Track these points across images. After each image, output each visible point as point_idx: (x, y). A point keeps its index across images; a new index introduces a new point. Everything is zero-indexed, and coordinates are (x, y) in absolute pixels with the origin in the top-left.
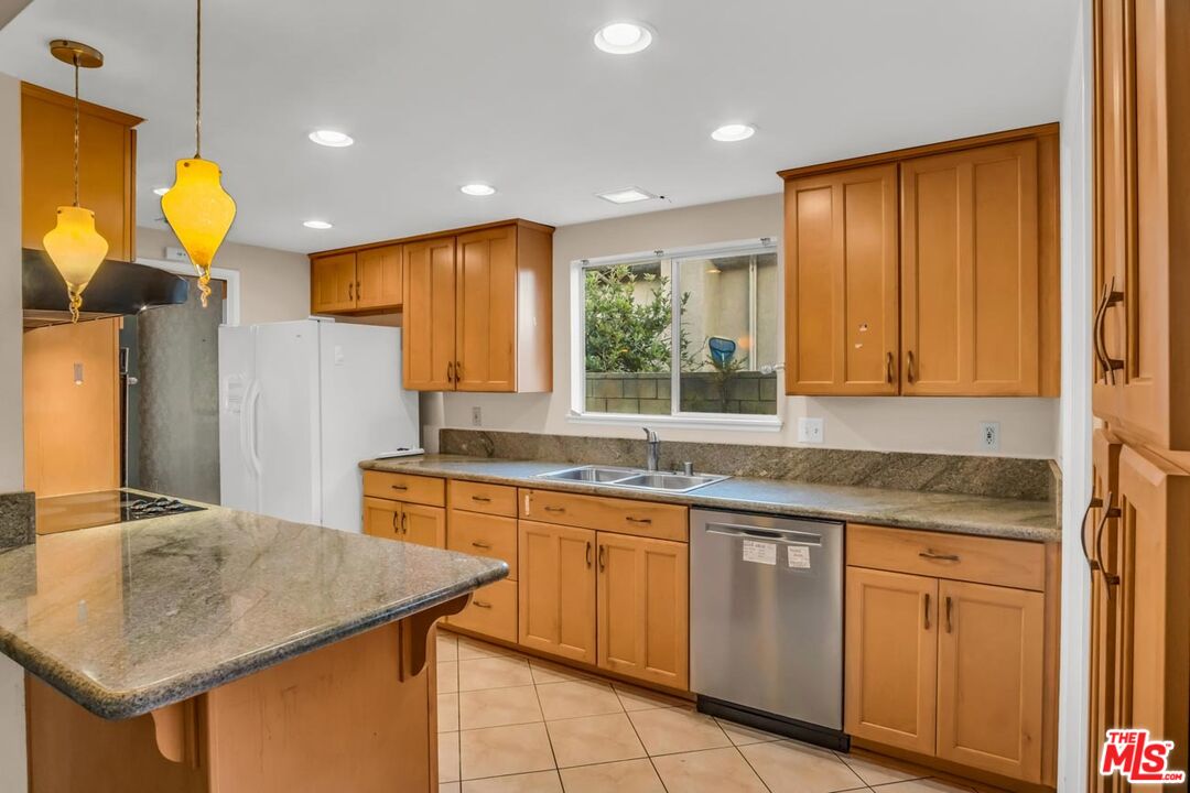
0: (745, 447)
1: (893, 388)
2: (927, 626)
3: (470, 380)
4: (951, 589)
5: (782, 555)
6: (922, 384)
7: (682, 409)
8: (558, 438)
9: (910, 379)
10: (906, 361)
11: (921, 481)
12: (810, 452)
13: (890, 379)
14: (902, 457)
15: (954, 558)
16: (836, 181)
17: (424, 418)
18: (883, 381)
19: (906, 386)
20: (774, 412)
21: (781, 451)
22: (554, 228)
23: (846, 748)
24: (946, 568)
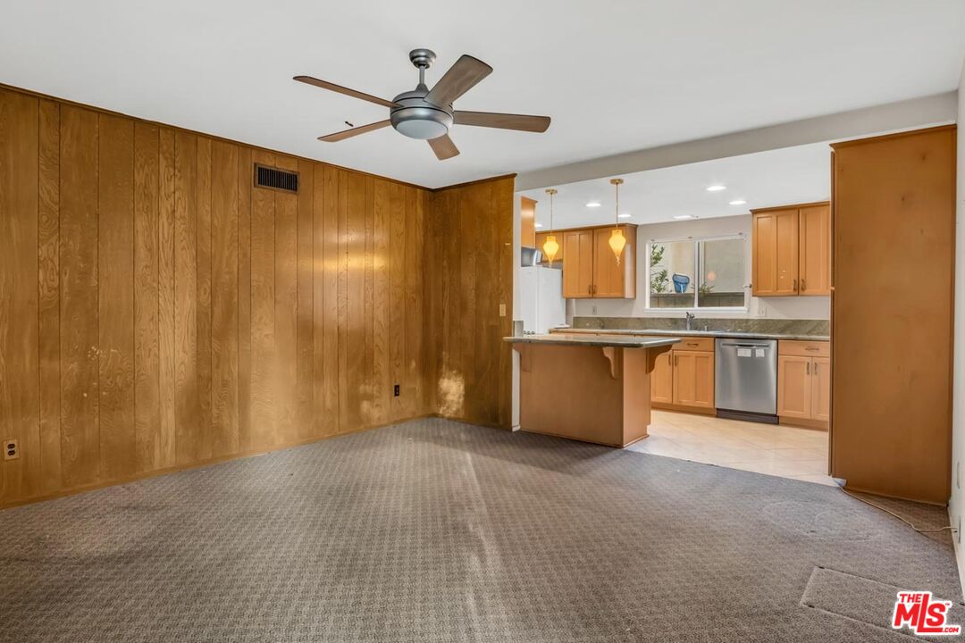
0: (731, 320)
1: (796, 293)
2: (808, 373)
3: (600, 293)
4: (816, 360)
5: (753, 353)
6: (807, 292)
7: (699, 305)
8: (639, 319)
9: (803, 289)
10: (801, 283)
11: (808, 330)
12: (760, 321)
13: (795, 289)
14: (800, 321)
15: (818, 349)
16: (774, 215)
17: (568, 312)
18: (792, 290)
19: (801, 292)
20: (743, 305)
21: (747, 321)
22: (637, 226)
23: (778, 424)
24: (814, 353)
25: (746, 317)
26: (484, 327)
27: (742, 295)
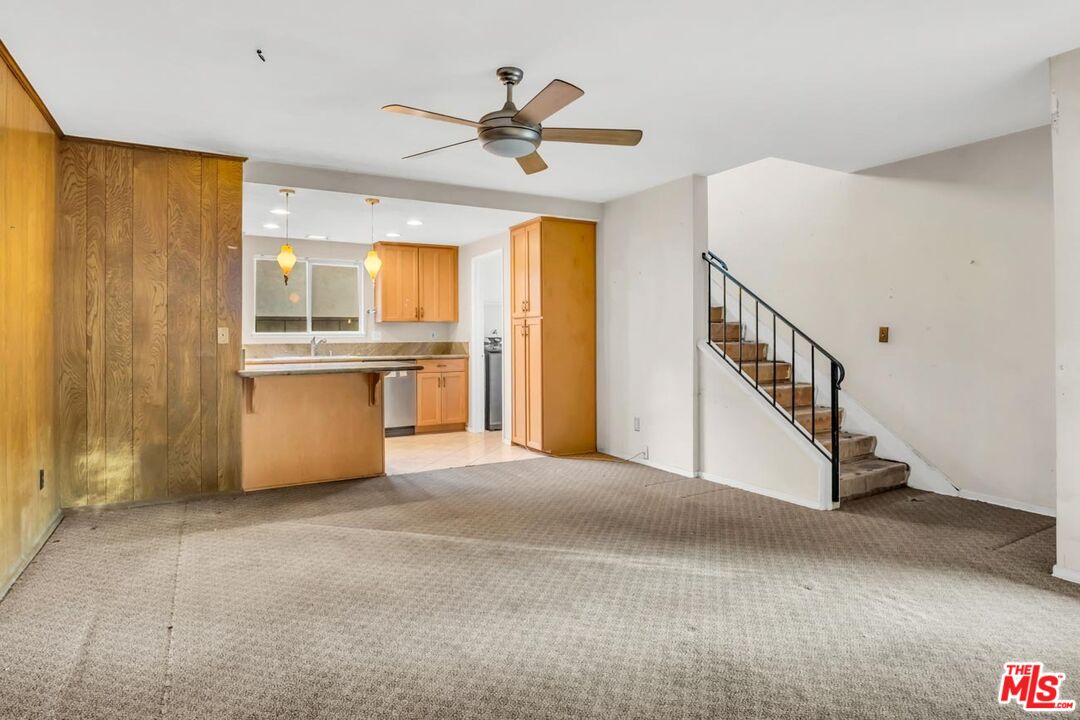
1: (416, 320)
2: (439, 387)
4: (445, 375)
6: (424, 319)
7: (314, 330)
9: (422, 317)
10: (420, 310)
13: (416, 316)
14: (409, 343)
18: (412, 317)
19: (421, 319)
20: (357, 330)
21: (366, 344)
23: (413, 434)
24: (443, 369)
25: (364, 342)
26: (187, 360)
27: (355, 320)
